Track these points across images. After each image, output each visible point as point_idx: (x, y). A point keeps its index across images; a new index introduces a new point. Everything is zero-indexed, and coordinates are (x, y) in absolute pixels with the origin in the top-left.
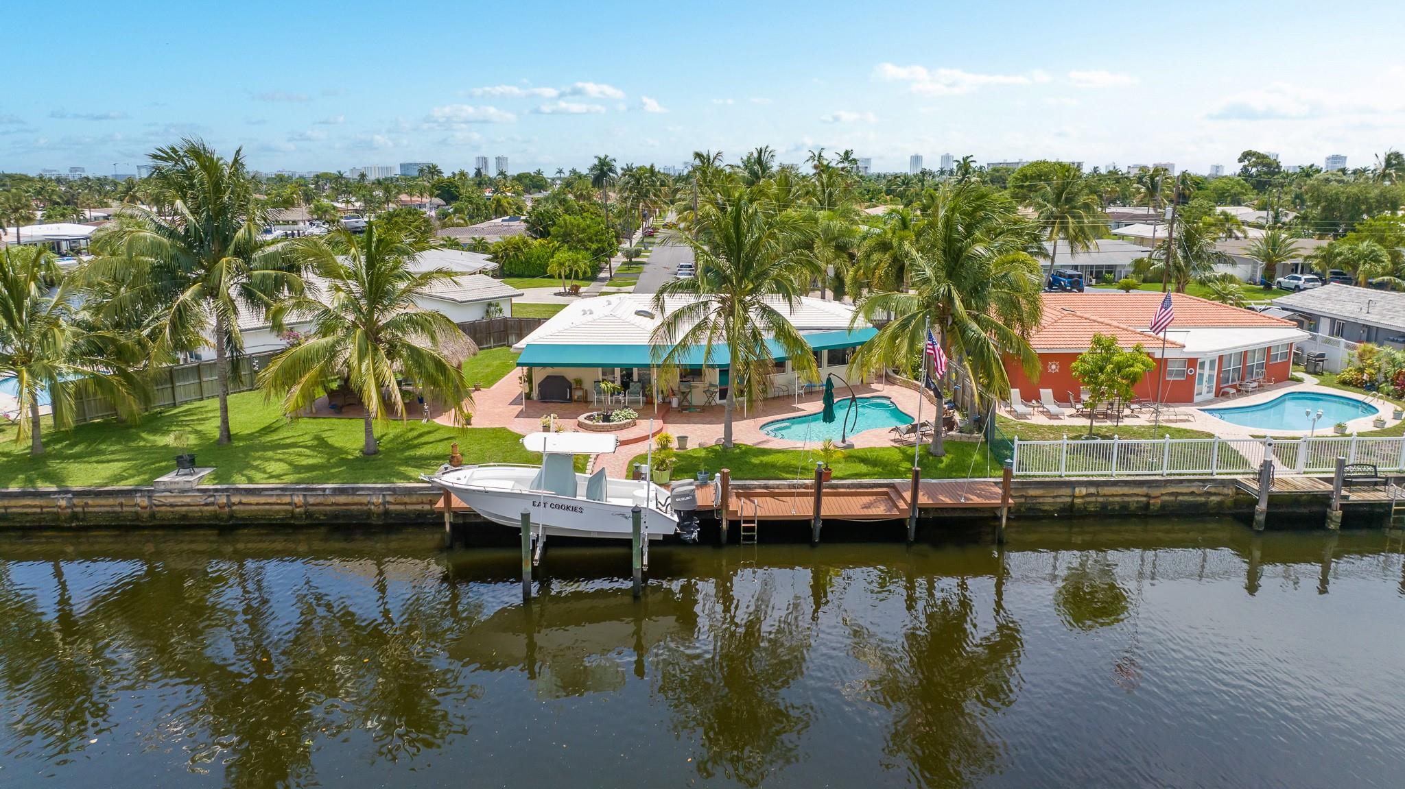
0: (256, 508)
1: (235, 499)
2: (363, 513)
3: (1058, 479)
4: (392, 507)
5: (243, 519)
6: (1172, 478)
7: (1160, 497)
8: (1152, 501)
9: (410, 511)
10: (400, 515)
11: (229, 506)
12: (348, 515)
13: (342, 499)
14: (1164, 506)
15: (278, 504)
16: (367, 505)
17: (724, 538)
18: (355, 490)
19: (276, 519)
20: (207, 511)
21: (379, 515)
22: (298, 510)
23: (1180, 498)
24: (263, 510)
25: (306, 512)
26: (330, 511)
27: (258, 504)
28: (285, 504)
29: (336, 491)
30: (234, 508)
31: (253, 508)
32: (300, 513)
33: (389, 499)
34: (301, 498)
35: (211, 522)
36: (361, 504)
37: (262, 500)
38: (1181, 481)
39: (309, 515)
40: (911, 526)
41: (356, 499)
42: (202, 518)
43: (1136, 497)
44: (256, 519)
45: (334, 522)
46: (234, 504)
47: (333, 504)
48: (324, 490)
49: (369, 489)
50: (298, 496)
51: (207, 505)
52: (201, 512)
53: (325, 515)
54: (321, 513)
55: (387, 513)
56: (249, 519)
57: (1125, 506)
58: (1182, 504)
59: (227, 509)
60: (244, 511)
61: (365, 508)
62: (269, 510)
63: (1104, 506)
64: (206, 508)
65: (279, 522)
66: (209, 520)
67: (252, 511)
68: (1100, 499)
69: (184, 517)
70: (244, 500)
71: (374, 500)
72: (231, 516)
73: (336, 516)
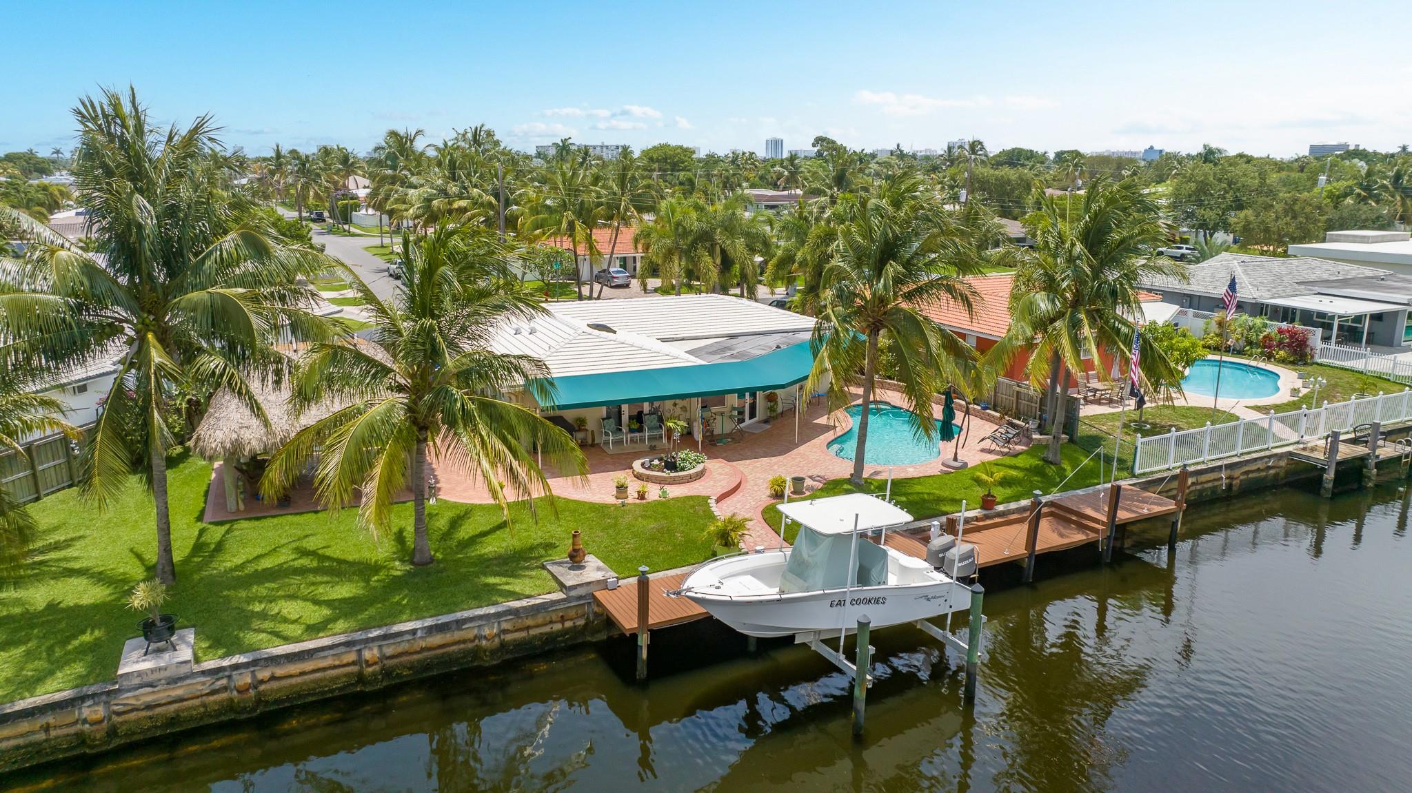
0: (299, 680)
1: (264, 674)
2: (466, 653)
4: (508, 637)
5: (276, 702)
6: (1247, 457)
7: (1239, 477)
8: (1234, 482)
9: (535, 637)
10: (519, 644)
11: (255, 687)
12: (447, 660)
13: (448, 637)
14: (1241, 484)
15: (335, 667)
16: (473, 641)
18: (459, 623)
19: (332, 691)
20: (215, 702)
21: (493, 652)
22: (370, 669)
23: (1251, 476)
24: (313, 681)
25: (382, 669)
26: (418, 661)
27: (302, 674)
28: (348, 665)
29: (430, 630)
30: (262, 688)
31: (293, 681)
32: (374, 674)
33: (505, 626)
34: (376, 651)
35: (223, 718)
36: (464, 641)
37: (308, 666)
38: (1256, 460)
39: (387, 673)
41: (457, 635)
42: (206, 714)
44: (300, 696)
45: (424, 675)
46: (262, 682)
47: (423, 650)
48: (414, 632)
49: (481, 617)
50: (371, 649)
51: (213, 693)
52: (204, 705)
53: (410, 669)
54: (404, 667)
56: (288, 699)
57: (1214, 491)
58: (1251, 481)
59: (252, 692)
60: (279, 690)
61: (470, 646)
62: (321, 680)
63: (1201, 493)
64: (212, 698)
65: (336, 693)
66: (217, 716)
67: (291, 686)
68: (1198, 487)
69: (173, 720)
70: (279, 672)
71: (486, 631)
72: (259, 701)
73: (426, 666)
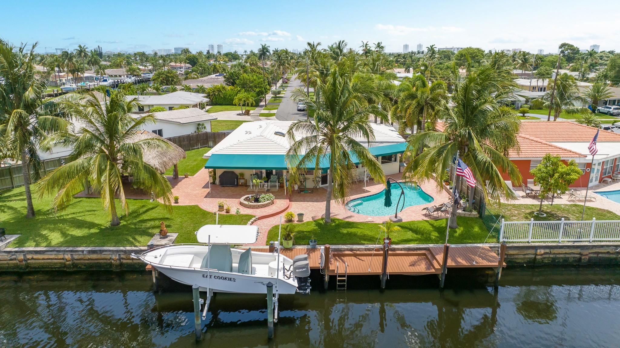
0: (43, 261)
1: (29, 256)
2: (107, 264)
3: (527, 244)
4: (124, 261)
5: (35, 268)
6: (596, 244)
7: (587, 255)
8: (583, 257)
9: (136, 263)
11: (25, 261)
12: (99, 265)
13: (94, 256)
14: (590, 259)
15: (56, 259)
16: (109, 260)
17: (326, 286)
18: (101, 252)
19: (55, 268)
20: (12, 263)
21: (117, 266)
22: (68, 263)
23: (600, 255)
24: (48, 263)
25: (73, 264)
26: (88, 263)
27: (43, 259)
28: (60, 259)
29: (90, 252)
30: (29, 261)
31: (40, 261)
32: (69, 265)
33: (122, 256)
34: (69, 256)
35: (15, 270)
36: (106, 259)
37: (46, 257)
38: (602, 246)
39: (75, 265)
40: (442, 279)
41: (103, 256)
42: (8, 268)
43: (573, 255)
44: (43, 267)
45: (90, 269)
46: (29, 259)
47: (89, 259)
48: (83, 251)
49: (110, 251)
50: (67, 255)
51: (11, 260)
52: (8, 264)
53: (85, 266)
54: (82, 264)
55: (121, 264)
56: (39, 268)
57: (566, 260)
58: (600, 259)
59: (24, 263)
60: (35, 263)
61: (109, 261)
62: (50, 263)
63: (554, 260)
64: (11, 262)
65: (57, 269)
66: (14, 268)
67: (39, 263)
68: (552, 256)
70: (35, 256)
71: (114, 257)
72: (27, 266)
73: (91, 266)
